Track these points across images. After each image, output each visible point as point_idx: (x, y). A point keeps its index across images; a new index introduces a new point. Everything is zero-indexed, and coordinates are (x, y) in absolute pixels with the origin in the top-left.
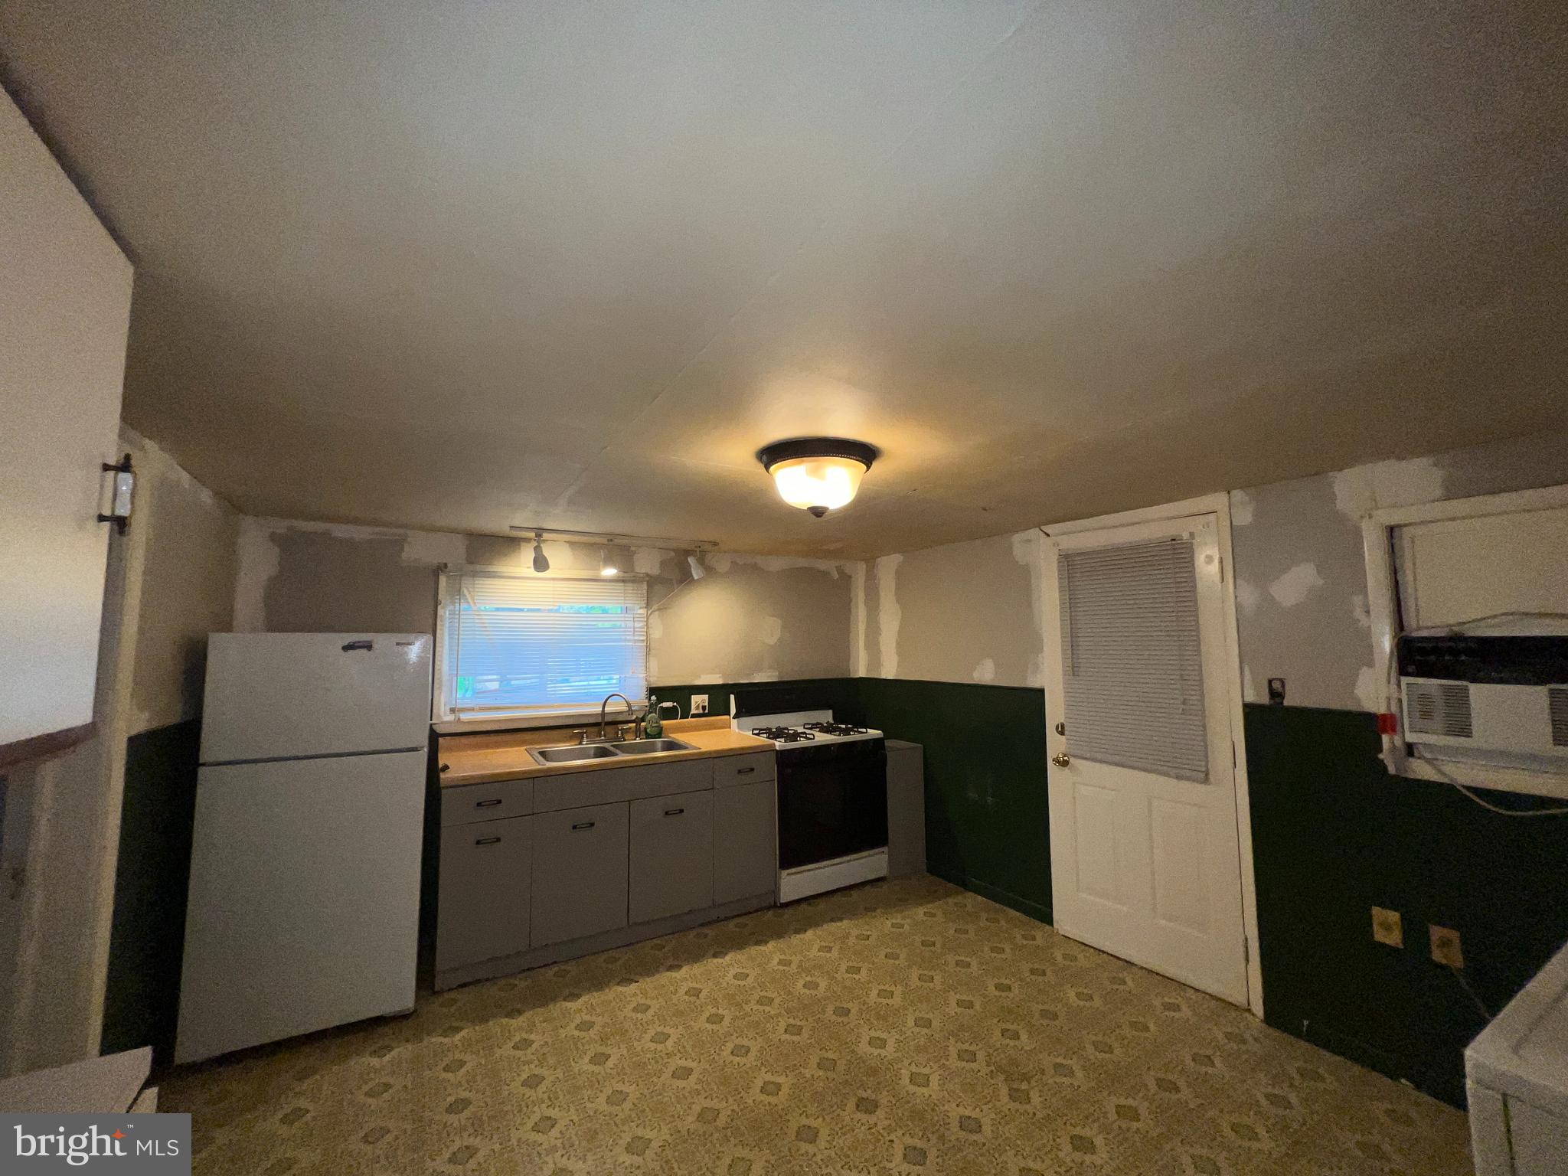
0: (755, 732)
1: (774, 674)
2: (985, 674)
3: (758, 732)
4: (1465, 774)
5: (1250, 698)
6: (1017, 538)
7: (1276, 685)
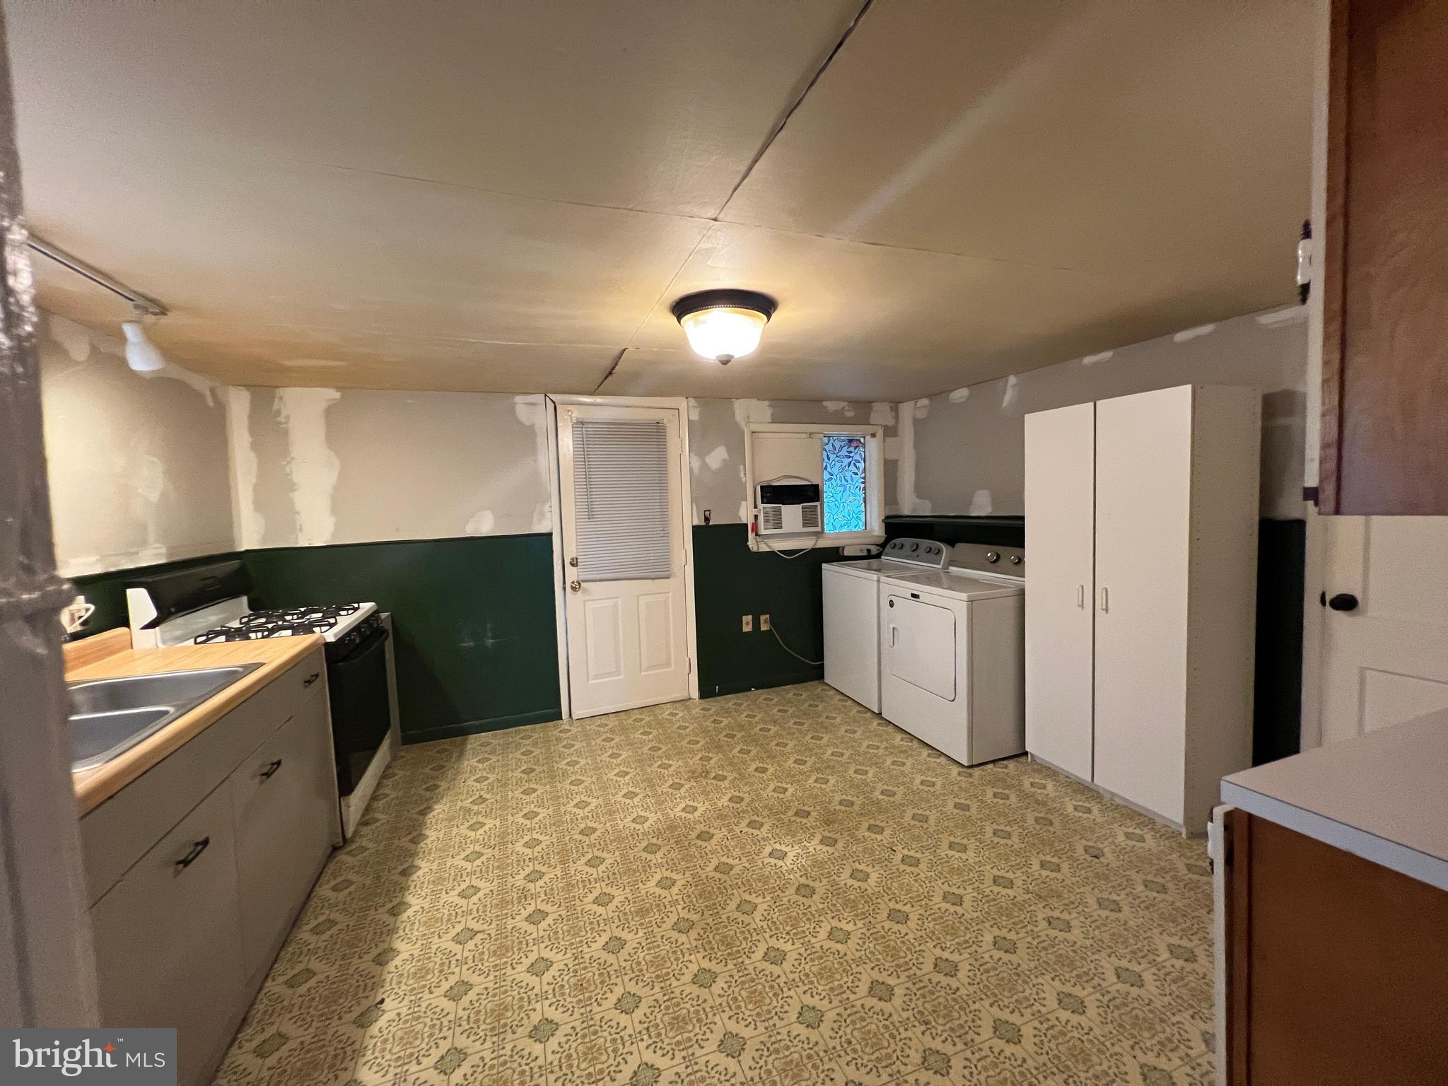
0: (199, 640)
1: (160, 551)
2: (484, 526)
3: (205, 638)
4: (778, 545)
5: (696, 523)
6: (519, 399)
7: (707, 513)
